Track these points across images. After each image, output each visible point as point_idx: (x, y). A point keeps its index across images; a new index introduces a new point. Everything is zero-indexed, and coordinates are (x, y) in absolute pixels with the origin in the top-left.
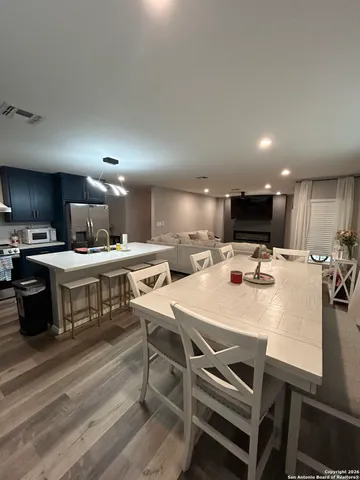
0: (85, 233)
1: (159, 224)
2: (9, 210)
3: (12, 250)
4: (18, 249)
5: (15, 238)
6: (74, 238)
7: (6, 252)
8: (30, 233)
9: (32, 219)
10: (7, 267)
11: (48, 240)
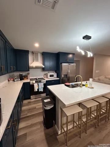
0: (66, 75)
1: (97, 72)
2: (44, 67)
3: (44, 80)
4: (45, 80)
5: (45, 76)
6: (63, 76)
7: (42, 81)
8: (49, 74)
9: (50, 70)
10: (42, 87)
11: (54, 77)
